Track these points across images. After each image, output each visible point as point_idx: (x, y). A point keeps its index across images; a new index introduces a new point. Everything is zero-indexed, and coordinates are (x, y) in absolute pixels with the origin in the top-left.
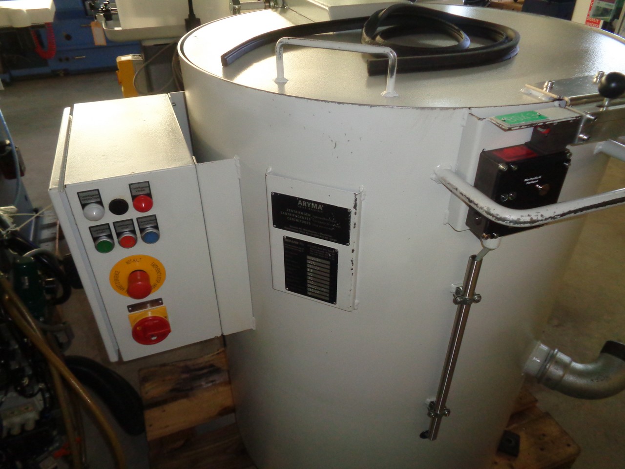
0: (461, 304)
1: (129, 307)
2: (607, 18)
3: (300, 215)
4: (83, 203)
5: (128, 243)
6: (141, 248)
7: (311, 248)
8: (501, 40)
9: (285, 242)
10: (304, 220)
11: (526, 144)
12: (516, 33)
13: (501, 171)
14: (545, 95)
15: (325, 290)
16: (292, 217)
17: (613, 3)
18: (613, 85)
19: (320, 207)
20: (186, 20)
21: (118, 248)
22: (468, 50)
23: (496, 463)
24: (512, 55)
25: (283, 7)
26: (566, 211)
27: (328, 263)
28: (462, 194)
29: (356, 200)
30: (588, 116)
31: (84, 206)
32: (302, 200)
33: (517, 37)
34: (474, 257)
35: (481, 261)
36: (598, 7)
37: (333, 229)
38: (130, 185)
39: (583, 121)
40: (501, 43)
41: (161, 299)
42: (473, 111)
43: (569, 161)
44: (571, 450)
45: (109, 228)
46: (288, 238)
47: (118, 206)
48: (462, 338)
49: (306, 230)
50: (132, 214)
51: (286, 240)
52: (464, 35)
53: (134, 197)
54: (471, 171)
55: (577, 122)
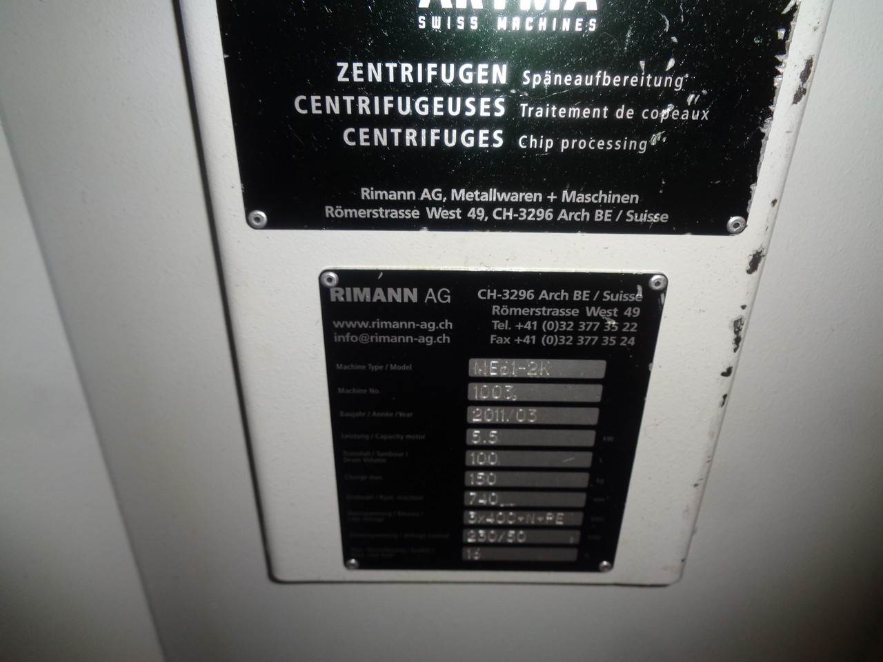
3: (433, 89)
7: (496, 309)
10: (461, 123)
16: (373, 121)
37: (655, 139)
49: (469, 196)
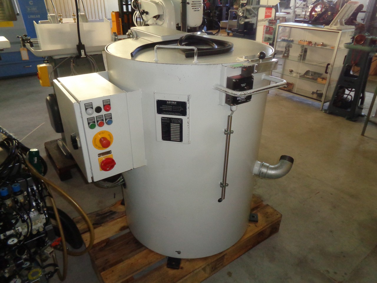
0: (227, 134)
1: (99, 154)
2: (270, 42)
3: (168, 107)
4: (86, 108)
5: (101, 125)
6: (106, 127)
7: (172, 120)
8: (228, 45)
9: (162, 120)
10: (169, 109)
11: (240, 75)
12: (232, 43)
13: (234, 82)
14: (244, 60)
15: (178, 137)
16: (165, 109)
17: (272, 35)
18: (262, 55)
19: (175, 103)
20: (77, 46)
21: (97, 127)
22: (217, 49)
23: (249, 226)
24: (232, 50)
25: (137, 37)
26: (254, 91)
27: (179, 125)
28: (223, 90)
29: (188, 98)
30: (256, 65)
31: (86, 109)
32: (168, 101)
33: (233, 45)
34: (229, 116)
35: (231, 117)
36: (265, 37)
37: (180, 110)
38: (103, 101)
39: (255, 66)
40: (228, 47)
41: (111, 151)
42: (223, 65)
43: (253, 79)
44: (279, 216)
45: (94, 119)
46: (163, 117)
47: (98, 110)
48: (229, 147)
50: (103, 112)
51: (162, 118)
52: (215, 44)
53: (104, 106)
54: (225, 84)
55: (253, 66)
